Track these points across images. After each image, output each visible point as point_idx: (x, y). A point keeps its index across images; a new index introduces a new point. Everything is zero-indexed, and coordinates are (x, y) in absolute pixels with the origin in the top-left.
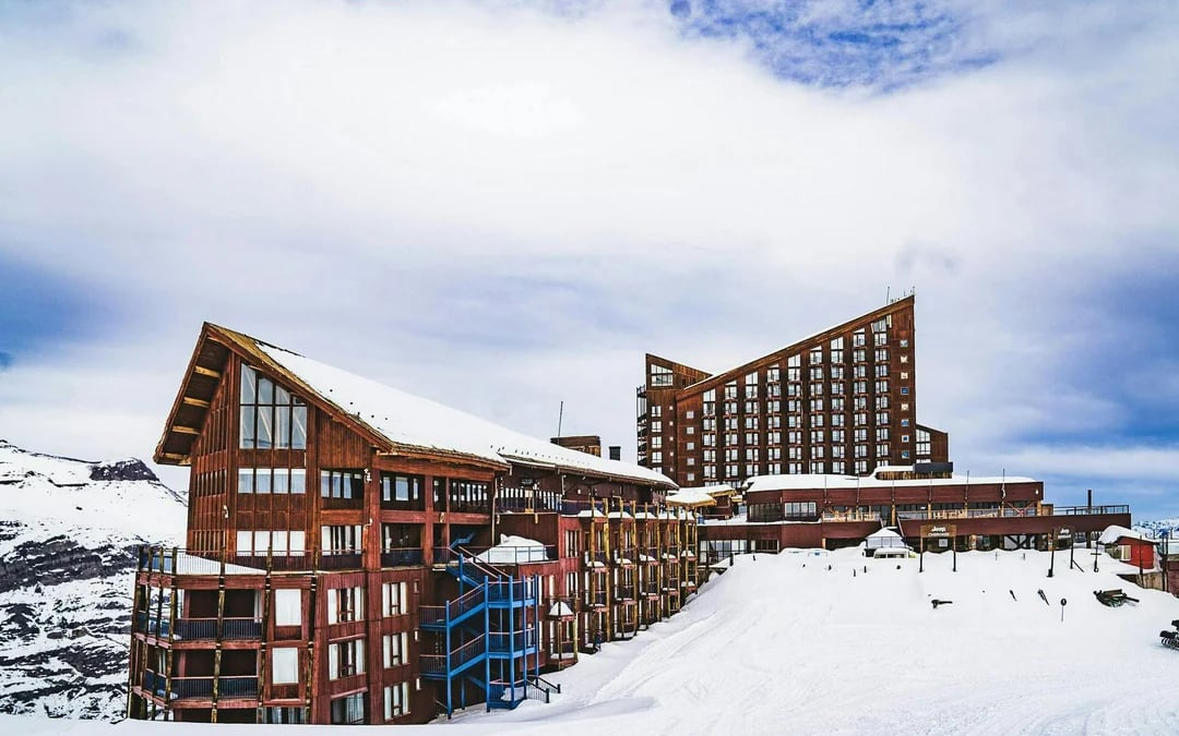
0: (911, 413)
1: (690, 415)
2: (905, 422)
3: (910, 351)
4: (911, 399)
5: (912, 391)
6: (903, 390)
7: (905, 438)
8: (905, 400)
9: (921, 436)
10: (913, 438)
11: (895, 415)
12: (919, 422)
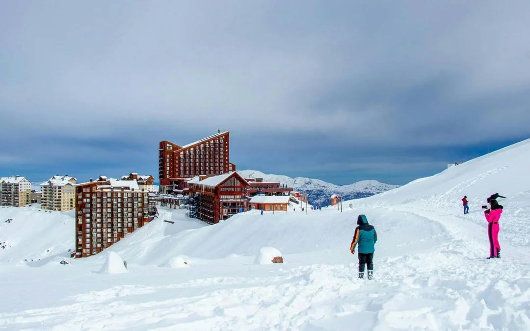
0: (228, 160)
1: (177, 158)
2: (227, 162)
3: (228, 145)
4: (228, 156)
5: (228, 155)
6: (226, 154)
7: (227, 166)
8: (227, 156)
9: (230, 165)
10: (228, 166)
11: (225, 160)
12: (230, 162)
